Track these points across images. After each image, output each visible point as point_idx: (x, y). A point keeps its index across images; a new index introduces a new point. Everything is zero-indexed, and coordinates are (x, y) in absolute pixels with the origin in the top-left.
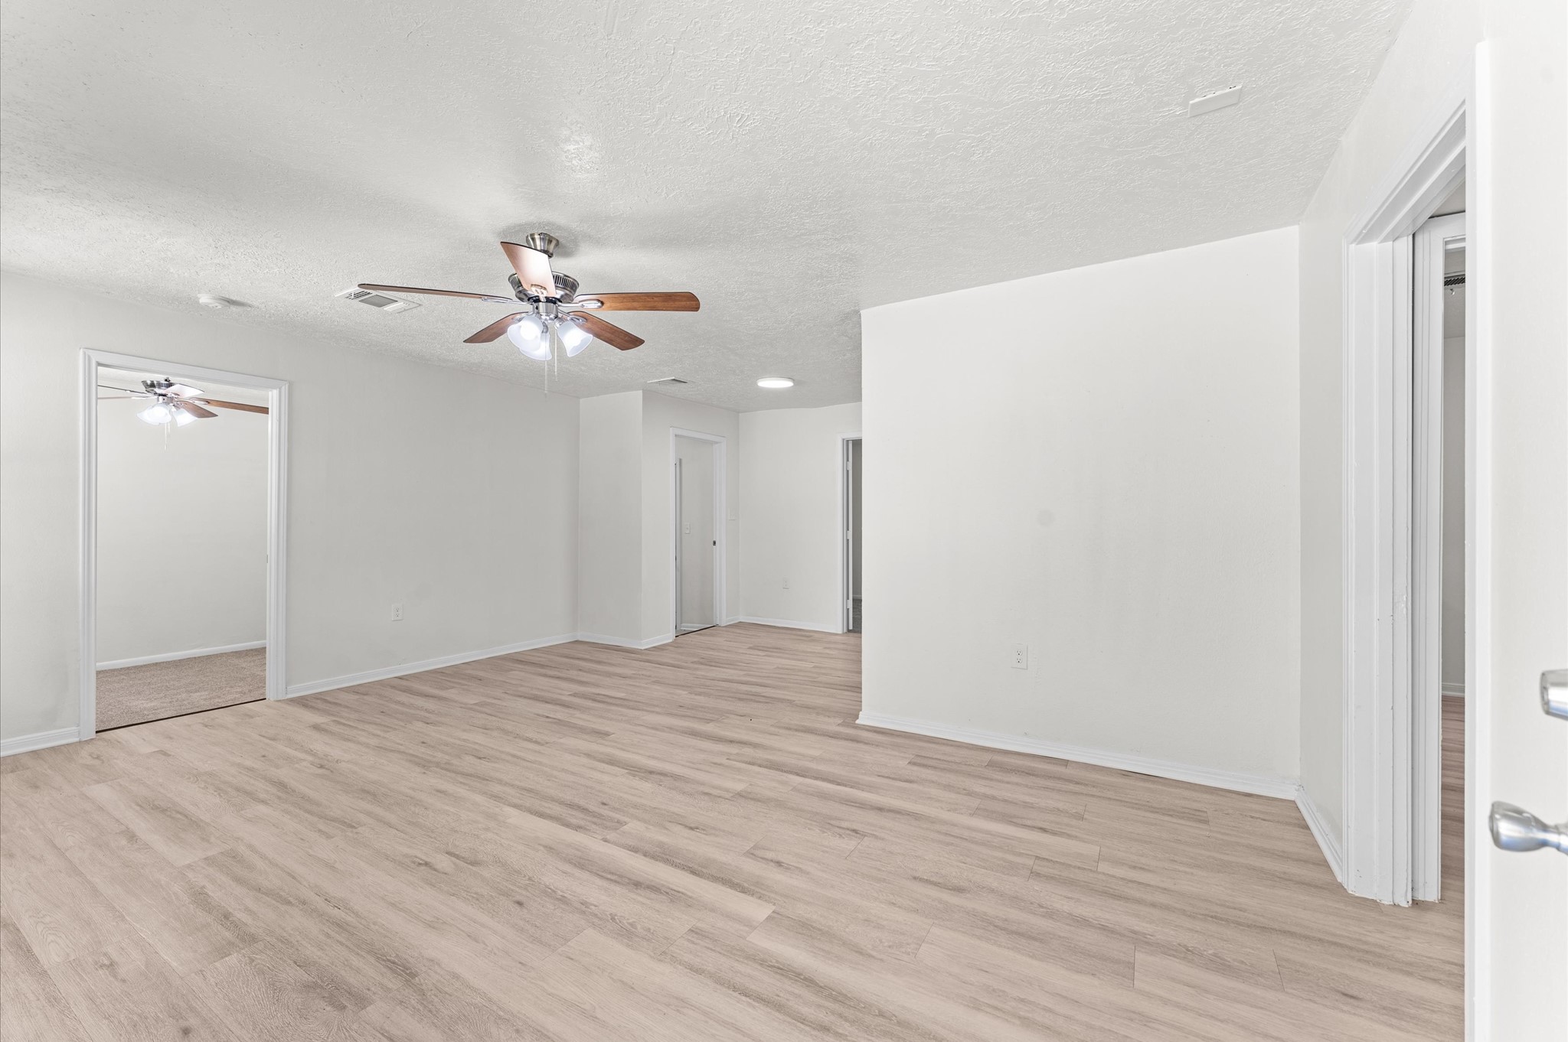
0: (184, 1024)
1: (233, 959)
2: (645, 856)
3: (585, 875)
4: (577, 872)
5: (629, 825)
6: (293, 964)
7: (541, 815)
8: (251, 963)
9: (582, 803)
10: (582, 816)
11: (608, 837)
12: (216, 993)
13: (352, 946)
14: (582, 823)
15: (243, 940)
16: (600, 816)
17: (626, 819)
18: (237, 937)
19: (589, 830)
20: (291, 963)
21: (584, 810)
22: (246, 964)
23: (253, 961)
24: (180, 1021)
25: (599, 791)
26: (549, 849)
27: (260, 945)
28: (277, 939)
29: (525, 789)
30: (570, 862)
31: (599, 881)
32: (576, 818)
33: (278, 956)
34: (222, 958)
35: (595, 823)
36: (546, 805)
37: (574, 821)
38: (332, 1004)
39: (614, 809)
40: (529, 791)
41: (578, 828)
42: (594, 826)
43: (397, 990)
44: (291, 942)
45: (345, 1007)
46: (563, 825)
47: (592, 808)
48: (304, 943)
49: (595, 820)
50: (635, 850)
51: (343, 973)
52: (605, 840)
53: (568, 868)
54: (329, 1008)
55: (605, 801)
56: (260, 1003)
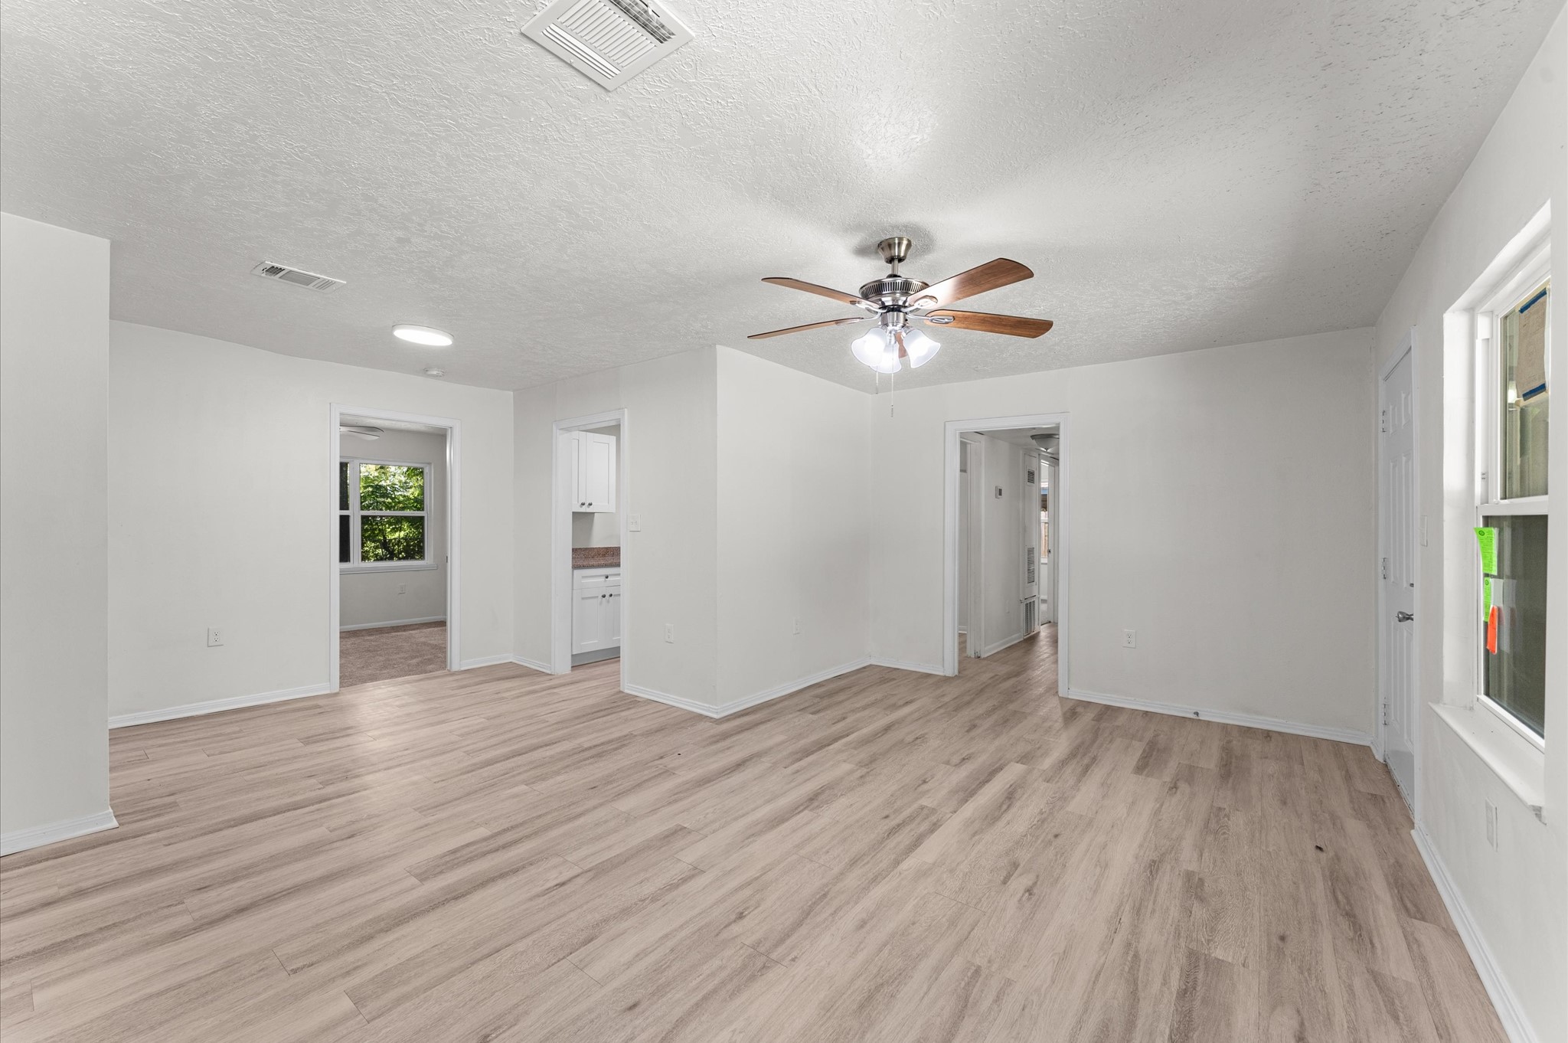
0: (1279, 942)
1: (1219, 953)
6: (1193, 916)
8: (1212, 940)
12: (1249, 943)
13: (1153, 895)
15: (1198, 959)
18: (1198, 966)
20: (1192, 918)
22: (1215, 942)
23: (1208, 940)
24: (1281, 947)
27: (1193, 946)
28: (1179, 939)
33: (1192, 928)
34: (1223, 961)
38: (1203, 884)
43: (1170, 863)
44: (1175, 928)
45: (1199, 879)
48: (1170, 922)
51: (1178, 889)
54: (1207, 885)
56: (1233, 916)
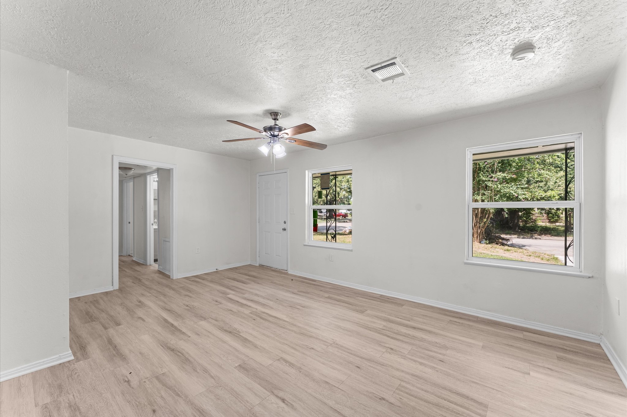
2: (247, 305)
3: (263, 303)
4: (265, 303)
5: (249, 312)
7: (275, 317)
9: (262, 321)
10: (262, 316)
11: (256, 310)
14: (263, 314)
16: (257, 316)
17: (250, 314)
19: (261, 312)
21: (261, 318)
25: (255, 325)
26: (272, 308)
29: (284, 328)
30: (267, 305)
31: (260, 302)
32: (264, 316)
35: (259, 314)
36: (274, 321)
37: (265, 315)
39: (251, 317)
40: (282, 327)
41: (264, 313)
42: (259, 313)
46: (268, 314)
47: (259, 318)
49: (258, 314)
50: (250, 307)
52: (257, 309)
53: (267, 304)
55: (254, 320)
